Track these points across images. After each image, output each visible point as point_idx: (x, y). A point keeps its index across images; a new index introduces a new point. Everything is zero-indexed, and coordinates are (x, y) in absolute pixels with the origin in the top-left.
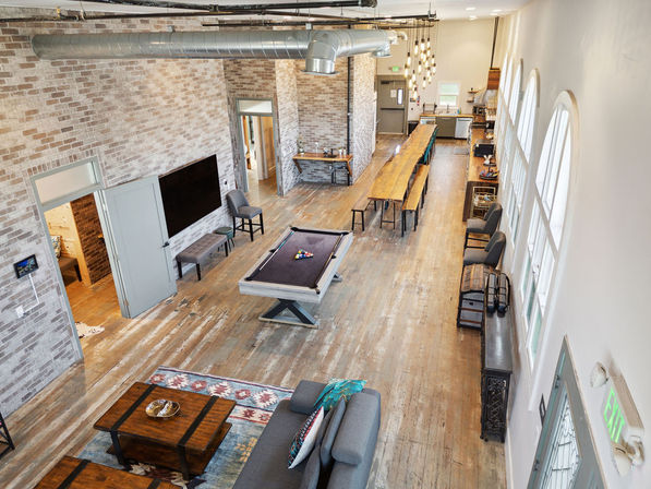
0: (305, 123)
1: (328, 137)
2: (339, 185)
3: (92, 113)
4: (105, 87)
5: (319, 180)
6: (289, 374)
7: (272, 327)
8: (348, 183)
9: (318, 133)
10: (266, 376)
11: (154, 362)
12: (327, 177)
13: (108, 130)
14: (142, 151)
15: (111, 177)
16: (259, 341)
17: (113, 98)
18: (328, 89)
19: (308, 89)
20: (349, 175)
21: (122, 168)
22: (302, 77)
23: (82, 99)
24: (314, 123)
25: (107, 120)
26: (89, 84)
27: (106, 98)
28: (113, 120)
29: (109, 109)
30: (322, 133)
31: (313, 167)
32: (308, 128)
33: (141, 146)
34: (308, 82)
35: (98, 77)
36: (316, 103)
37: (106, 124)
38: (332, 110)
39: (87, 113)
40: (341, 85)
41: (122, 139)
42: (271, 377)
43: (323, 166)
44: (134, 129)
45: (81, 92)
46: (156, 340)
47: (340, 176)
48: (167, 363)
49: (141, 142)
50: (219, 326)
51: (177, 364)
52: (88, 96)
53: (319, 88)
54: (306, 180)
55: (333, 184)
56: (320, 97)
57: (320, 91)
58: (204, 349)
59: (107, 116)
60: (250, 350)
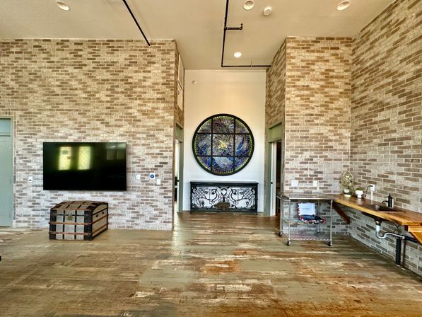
0: (359, 156)
1: (394, 177)
3: (16, 92)
4: (31, 80)
9: (376, 171)
13: (26, 104)
14: (52, 122)
15: (20, 131)
17: (35, 86)
21: (30, 128)
23: (12, 84)
24: (371, 155)
25: (27, 98)
26: (19, 77)
27: (30, 86)
28: (31, 98)
29: (30, 92)
30: (382, 170)
32: (362, 163)
33: (52, 119)
35: (27, 74)
36: (376, 126)
37: (25, 100)
39: (13, 92)
41: (35, 111)
44: (49, 107)
45: (12, 80)
49: (53, 116)
52: (16, 83)
53: (380, 104)
56: (381, 117)
59: (27, 95)
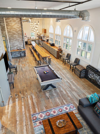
0: (11, 42)
2: (22, 57)
5: (17, 56)
6: (64, 101)
7: (47, 92)
8: (25, 56)
9: (15, 45)
10: (60, 104)
11: (28, 115)
12: (19, 55)
16: (48, 97)
18: (17, 33)
19: (11, 34)
20: (25, 54)
22: (9, 30)
24: (14, 42)
30: (16, 44)
31: (15, 53)
32: (12, 44)
34: (11, 32)
36: (14, 37)
38: (18, 39)
40: (20, 32)
42: (61, 103)
43: (17, 53)
46: (21, 108)
47: (23, 55)
48: (32, 113)
50: (34, 97)
51: (35, 112)
53: (14, 33)
54: (13, 57)
55: (21, 57)
57: (14, 34)
58: (37, 104)
60: (49, 100)
